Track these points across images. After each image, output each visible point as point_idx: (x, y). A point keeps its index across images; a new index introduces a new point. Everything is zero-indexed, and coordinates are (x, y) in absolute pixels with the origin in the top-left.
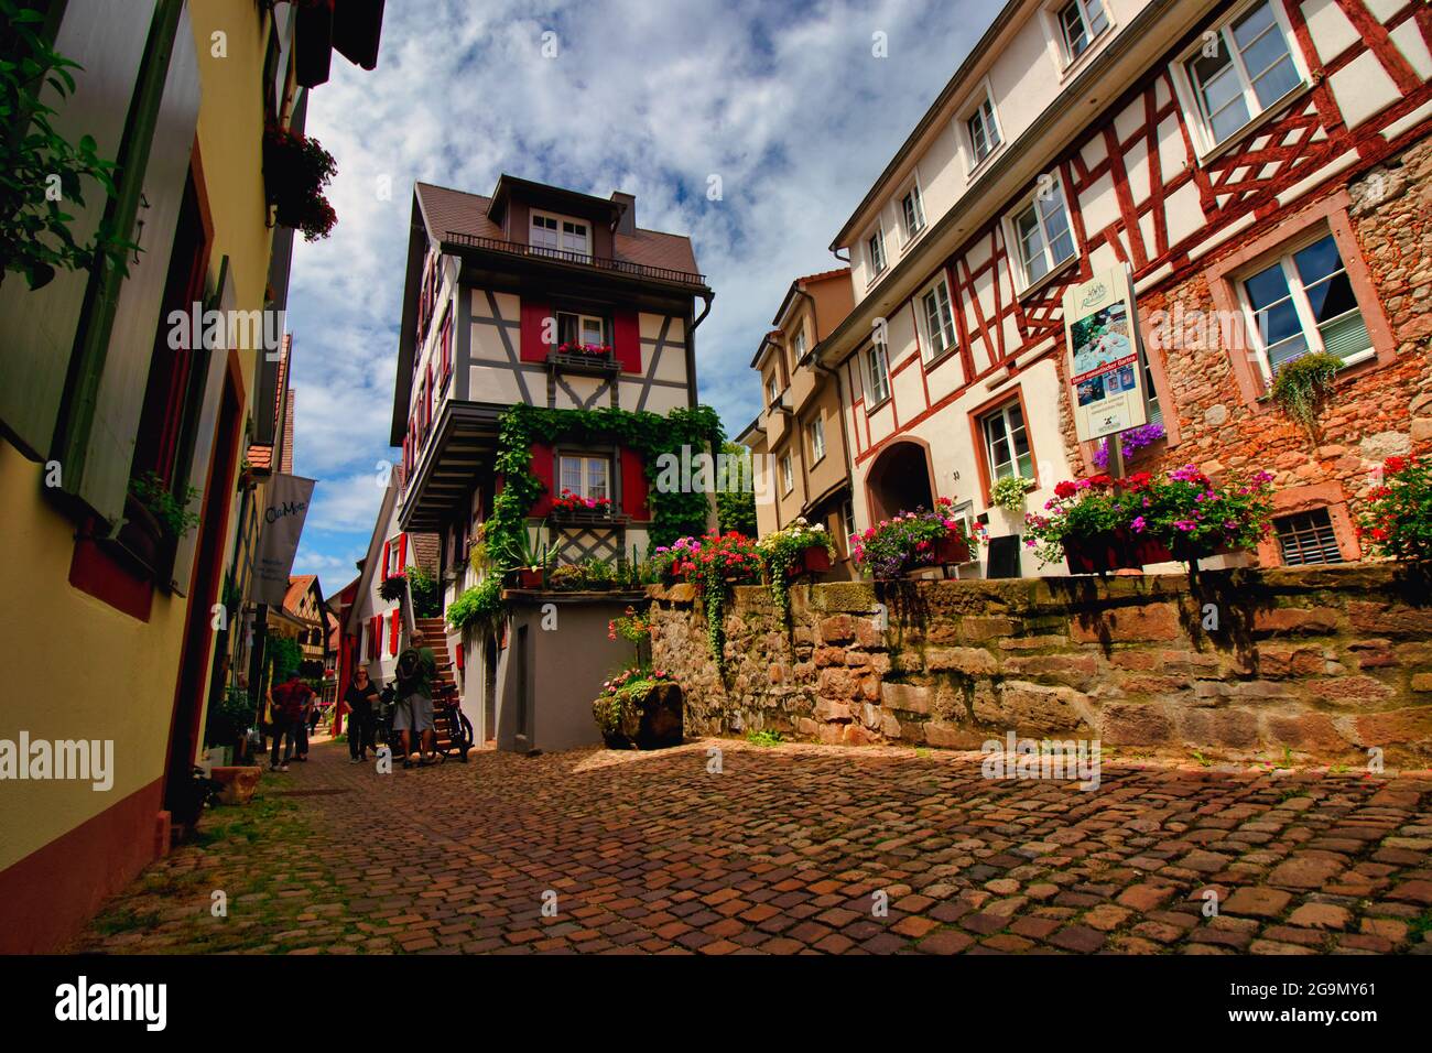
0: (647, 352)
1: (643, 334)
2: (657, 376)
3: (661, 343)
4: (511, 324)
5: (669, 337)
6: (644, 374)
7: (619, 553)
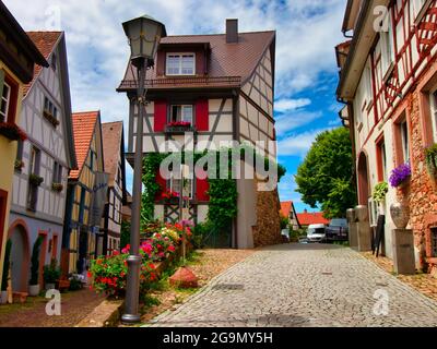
0: (212, 119)
1: (210, 110)
2: (217, 130)
3: (219, 114)
4: (151, 115)
5: (225, 110)
6: (210, 130)
7: (195, 216)
